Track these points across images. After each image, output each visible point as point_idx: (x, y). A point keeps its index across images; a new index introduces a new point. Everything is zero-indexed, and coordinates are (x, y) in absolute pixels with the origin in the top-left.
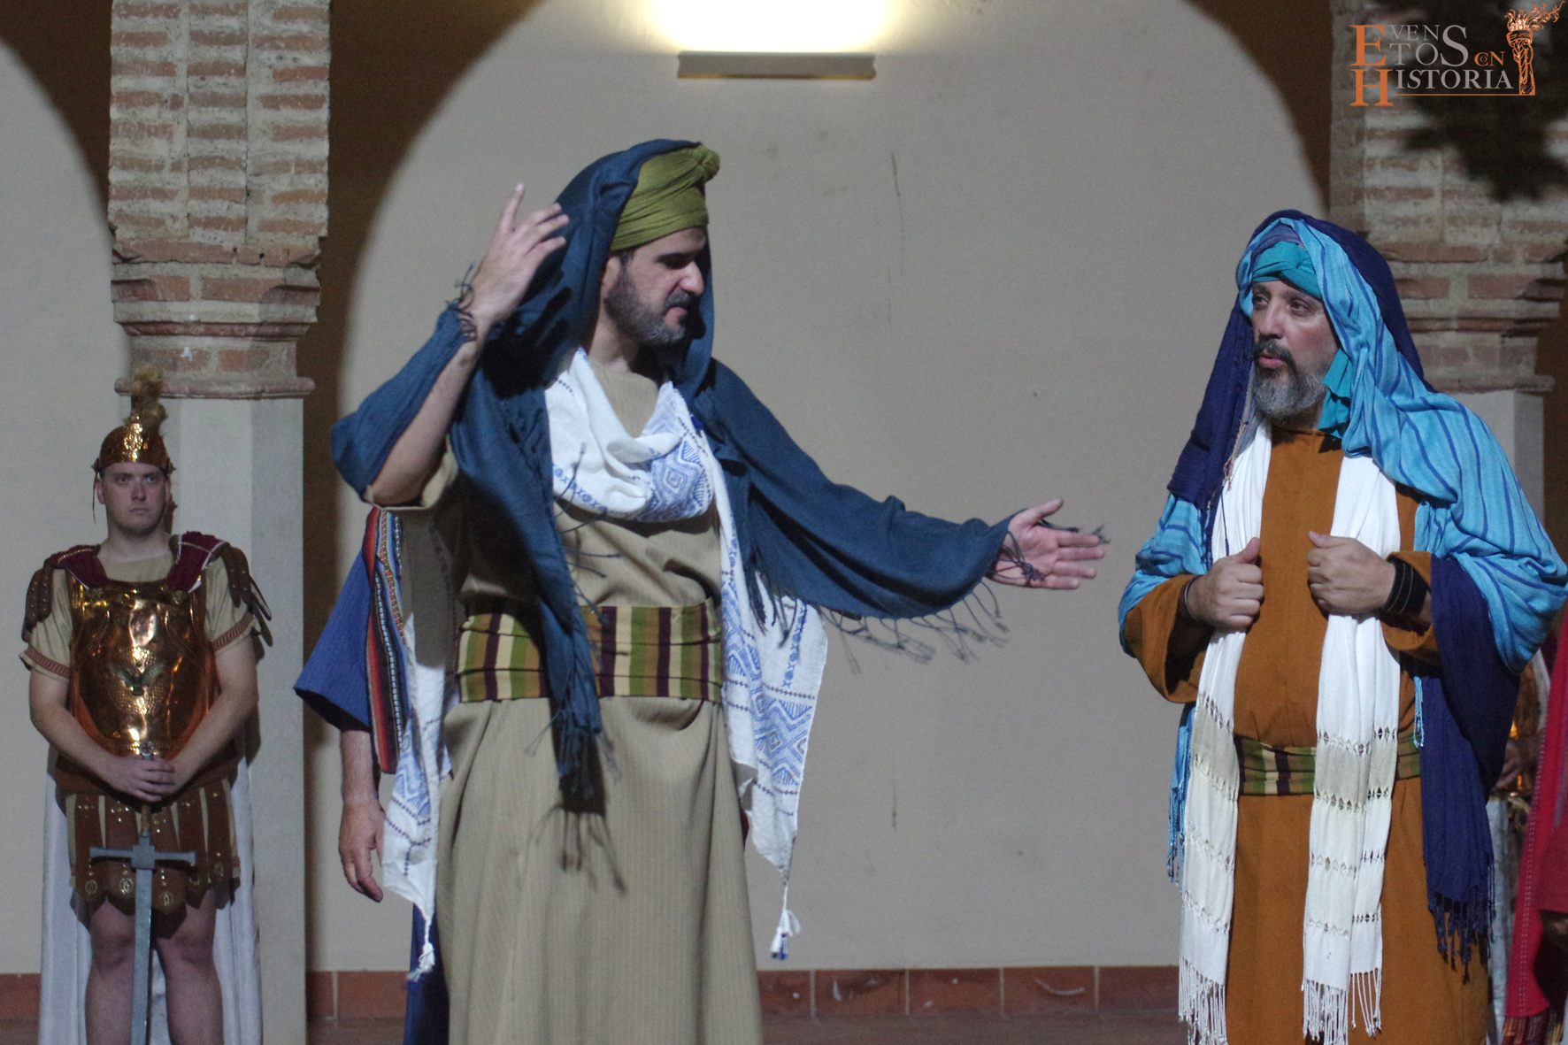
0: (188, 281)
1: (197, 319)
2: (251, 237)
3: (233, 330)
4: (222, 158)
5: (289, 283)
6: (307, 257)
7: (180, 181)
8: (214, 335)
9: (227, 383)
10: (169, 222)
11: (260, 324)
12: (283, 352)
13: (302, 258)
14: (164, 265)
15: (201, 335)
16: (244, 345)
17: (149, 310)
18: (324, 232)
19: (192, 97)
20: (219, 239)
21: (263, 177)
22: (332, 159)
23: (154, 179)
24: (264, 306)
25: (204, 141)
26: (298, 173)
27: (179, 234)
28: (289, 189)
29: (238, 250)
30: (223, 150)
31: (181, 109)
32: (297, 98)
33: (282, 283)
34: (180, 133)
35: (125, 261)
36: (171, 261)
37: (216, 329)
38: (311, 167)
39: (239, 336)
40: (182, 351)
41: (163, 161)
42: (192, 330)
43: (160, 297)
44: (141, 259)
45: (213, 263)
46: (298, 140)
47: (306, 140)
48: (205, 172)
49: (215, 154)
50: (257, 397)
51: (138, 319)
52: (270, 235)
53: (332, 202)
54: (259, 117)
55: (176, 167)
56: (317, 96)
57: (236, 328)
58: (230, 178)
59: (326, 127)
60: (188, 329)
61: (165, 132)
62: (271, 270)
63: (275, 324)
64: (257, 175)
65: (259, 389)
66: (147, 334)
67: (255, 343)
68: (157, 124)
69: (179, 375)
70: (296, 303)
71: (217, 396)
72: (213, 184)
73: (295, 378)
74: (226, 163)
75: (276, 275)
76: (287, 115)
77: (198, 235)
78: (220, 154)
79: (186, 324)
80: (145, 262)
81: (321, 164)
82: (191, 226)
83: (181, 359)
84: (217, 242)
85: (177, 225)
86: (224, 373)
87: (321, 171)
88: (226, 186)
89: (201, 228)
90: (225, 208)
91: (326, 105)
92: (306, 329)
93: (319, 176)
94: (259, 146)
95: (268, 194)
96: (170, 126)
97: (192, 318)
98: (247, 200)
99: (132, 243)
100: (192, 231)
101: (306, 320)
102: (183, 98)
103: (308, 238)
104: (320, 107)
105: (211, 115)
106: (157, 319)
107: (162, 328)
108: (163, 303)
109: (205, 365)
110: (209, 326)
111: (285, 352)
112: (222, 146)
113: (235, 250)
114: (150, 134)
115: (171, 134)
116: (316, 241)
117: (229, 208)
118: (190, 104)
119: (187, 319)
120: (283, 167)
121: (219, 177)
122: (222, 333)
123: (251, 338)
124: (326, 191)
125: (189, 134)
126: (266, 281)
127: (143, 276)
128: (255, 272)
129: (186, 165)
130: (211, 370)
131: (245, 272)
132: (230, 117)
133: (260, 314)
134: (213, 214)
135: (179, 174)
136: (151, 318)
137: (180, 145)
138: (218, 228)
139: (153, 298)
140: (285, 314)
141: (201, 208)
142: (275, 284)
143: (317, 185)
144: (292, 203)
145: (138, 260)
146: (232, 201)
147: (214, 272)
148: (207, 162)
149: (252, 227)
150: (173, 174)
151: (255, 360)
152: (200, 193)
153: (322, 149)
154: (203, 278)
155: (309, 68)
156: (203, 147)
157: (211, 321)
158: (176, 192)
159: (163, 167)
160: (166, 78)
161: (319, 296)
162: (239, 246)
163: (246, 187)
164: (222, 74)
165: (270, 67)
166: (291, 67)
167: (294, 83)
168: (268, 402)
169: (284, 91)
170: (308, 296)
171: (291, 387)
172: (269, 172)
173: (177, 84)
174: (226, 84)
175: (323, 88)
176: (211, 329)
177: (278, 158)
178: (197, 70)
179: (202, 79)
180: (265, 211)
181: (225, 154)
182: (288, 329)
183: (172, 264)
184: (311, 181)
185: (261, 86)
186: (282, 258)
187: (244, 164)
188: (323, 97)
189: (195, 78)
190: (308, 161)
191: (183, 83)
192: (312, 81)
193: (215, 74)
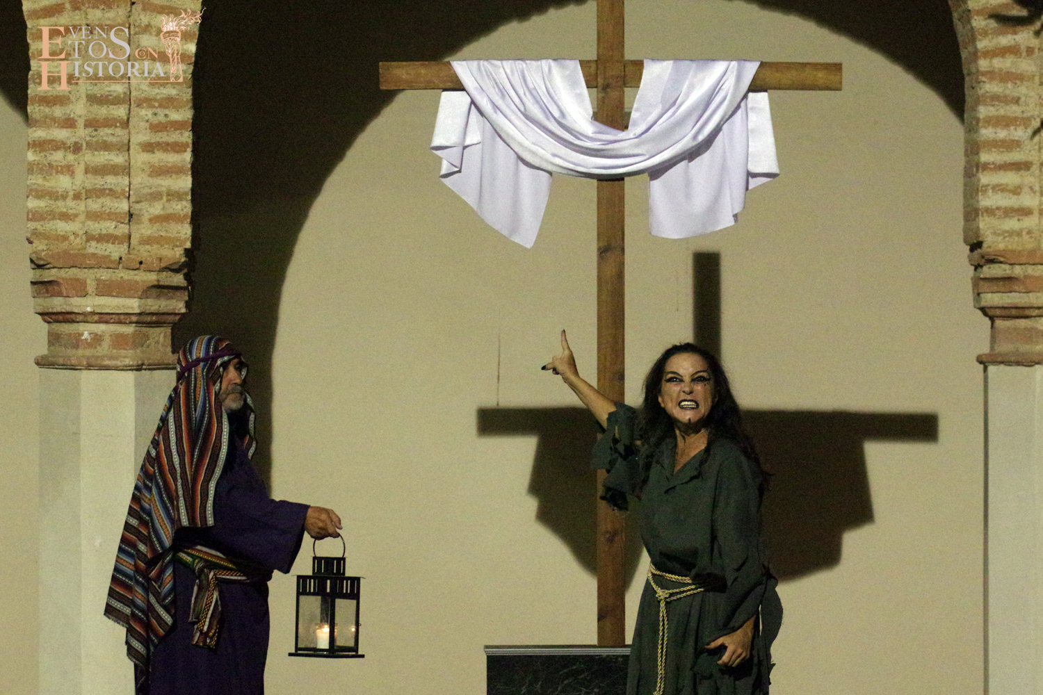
0: (85, 281)
1: (92, 310)
2: (134, 249)
3: (120, 318)
4: (111, 190)
5: (161, 283)
6: (174, 264)
7: (81, 207)
8: (107, 322)
9: (116, 358)
10: (72, 238)
11: (140, 314)
12: (161, 337)
13: (171, 265)
14: (67, 270)
15: (96, 322)
16: (129, 330)
17: (57, 304)
18: (188, 245)
19: (87, 143)
20: (109, 250)
21: (142, 204)
22: (193, 190)
23: (60, 206)
24: (143, 301)
25: (96, 177)
26: (168, 201)
27: (80, 247)
28: (162, 213)
29: (123, 259)
30: (111, 184)
31: (80, 154)
32: (168, 144)
33: (156, 283)
34: (80, 170)
35: (40, 267)
36: (73, 267)
37: (108, 317)
38: (178, 196)
39: (125, 323)
40: (82, 334)
41: (67, 192)
42: (89, 319)
43: (65, 294)
44: (50, 265)
45: (103, 268)
46: (168, 176)
47: (174, 176)
48: (98, 200)
49: (105, 187)
50: (139, 368)
51: (51, 310)
52: (148, 247)
53: (196, 220)
54: (140, 159)
55: (77, 197)
56: (182, 143)
57: (122, 317)
58: (116, 205)
59: (189, 166)
60: (86, 317)
61: (69, 170)
62: (148, 274)
63: (153, 314)
64: (138, 202)
65: (140, 362)
66: (57, 322)
67: (138, 328)
68: (63, 164)
69: (80, 352)
70: (172, 298)
71: (107, 368)
72: (104, 209)
73: (170, 354)
74: (112, 193)
75: (152, 278)
76: (160, 157)
77: (93, 247)
78: (109, 187)
79: (84, 314)
80: (54, 268)
81: (186, 194)
82: (88, 241)
83: (81, 340)
84: (107, 253)
85: (78, 240)
86: (115, 351)
87: (186, 199)
88: (113, 210)
89: (95, 242)
90: (113, 226)
91: (189, 150)
92: (177, 318)
93: (184, 203)
94: (140, 180)
95: (146, 217)
96: (72, 166)
97: (89, 309)
98: (129, 220)
99: (43, 254)
100: (88, 244)
101: (177, 311)
102: (82, 144)
103: (176, 249)
104: (185, 151)
105: (103, 158)
106: (63, 311)
107: (67, 317)
108: (67, 298)
109: (100, 345)
110: (102, 316)
111: (162, 335)
112: (111, 180)
113: (121, 258)
114: (57, 172)
115: (73, 172)
116: (182, 252)
117: (115, 227)
118: (86, 149)
119: (84, 311)
120: (155, 196)
121: (109, 204)
122: (112, 321)
123: (134, 325)
124: (190, 214)
125: (87, 171)
126: (144, 282)
127: (52, 279)
128: (136, 275)
129: (84, 195)
130: (104, 348)
131: (129, 276)
132: (118, 159)
133: (139, 306)
134: (104, 232)
135: (79, 202)
136: (59, 310)
137: (81, 180)
138: (108, 242)
139: (60, 294)
140: (160, 307)
141: (96, 227)
142: (151, 284)
143: (182, 210)
144: (164, 224)
145: (48, 266)
146: (118, 222)
147: (105, 275)
148: (97, 193)
149: (134, 241)
150: (74, 202)
151: (138, 342)
152: (94, 216)
153: (186, 182)
154: (98, 281)
155: (176, 122)
156: (96, 182)
157: (103, 312)
158: (76, 216)
159: (66, 197)
160: (69, 130)
161: (186, 294)
162: (123, 256)
163: (129, 211)
164: (109, 126)
165: (147, 121)
166: (163, 121)
167: (165, 133)
168: (148, 372)
169: (158, 139)
170: (178, 294)
171: (166, 362)
172: (146, 200)
173: (77, 134)
174: (113, 135)
175: (187, 137)
176: (104, 318)
177: (153, 190)
178: (92, 124)
179: (96, 130)
180: (144, 229)
181: (112, 186)
182: (163, 318)
183: (73, 269)
184: (179, 207)
185: (140, 136)
186: (156, 265)
187: (127, 195)
188: (187, 144)
189: (90, 130)
190: (176, 192)
191: (82, 133)
192: (178, 132)
193: (105, 127)
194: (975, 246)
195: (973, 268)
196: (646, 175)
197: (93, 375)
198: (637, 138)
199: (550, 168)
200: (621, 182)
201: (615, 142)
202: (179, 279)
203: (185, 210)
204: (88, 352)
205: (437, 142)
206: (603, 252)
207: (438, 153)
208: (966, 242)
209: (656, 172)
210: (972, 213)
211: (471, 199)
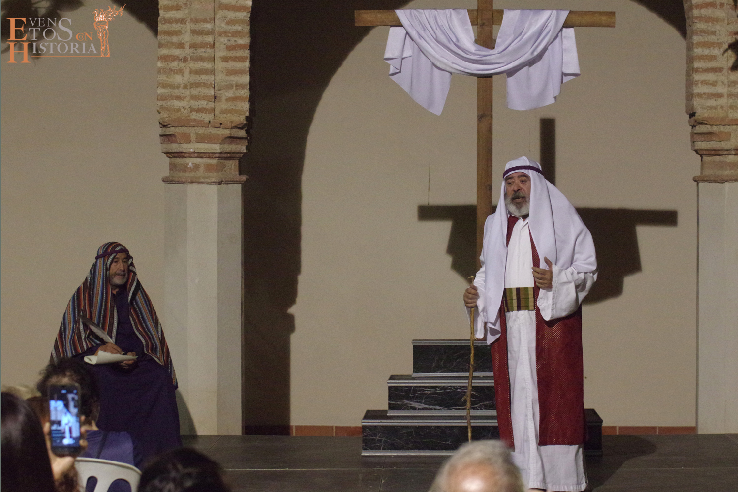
0: (190, 135)
1: (194, 151)
2: (217, 116)
3: (209, 155)
4: (204, 83)
5: (232, 135)
6: (239, 124)
7: (187, 93)
8: (202, 157)
9: (207, 178)
10: (182, 110)
11: (221, 153)
12: (233, 165)
13: (238, 125)
14: (180, 128)
15: (196, 158)
16: (214, 162)
17: (174, 147)
18: (248, 114)
19: (191, 57)
20: (203, 117)
21: (222, 91)
22: (250, 83)
23: (176, 92)
24: (222, 145)
25: (196, 76)
26: (236, 89)
27: (187, 115)
28: (233, 96)
30: (204, 80)
31: (187, 62)
32: (236, 57)
33: (229, 135)
34: (187, 73)
35: (164, 126)
37: (201, 155)
38: (242, 86)
39: (212, 158)
40: (188, 164)
41: (180, 85)
42: (192, 155)
43: (178, 142)
44: (170, 126)
45: (200, 127)
46: (236, 75)
47: (240, 75)
48: (197, 89)
49: (201, 81)
50: (220, 183)
51: (170, 151)
52: (225, 115)
53: (252, 100)
54: (220, 65)
55: (185, 87)
56: (244, 56)
57: (211, 154)
58: (207, 92)
59: (248, 69)
60: (190, 155)
61: (181, 72)
62: (225, 130)
63: (228, 153)
64: (219, 90)
65: (220, 180)
66: (175, 157)
67: (219, 161)
68: (177, 69)
69: (187, 174)
70: (238, 144)
71: (202, 183)
72: (200, 94)
73: (238, 175)
74: (205, 85)
75: (227, 132)
76: (232, 65)
77: (194, 116)
79: (190, 153)
80: (172, 127)
81: (247, 85)
82: (191, 112)
83: (188, 168)
84: (202, 119)
85: (186, 111)
86: (206, 174)
87: (246, 88)
88: (205, 94)
89: (195, 112)
91: (248, 60)
92: (242, 155)
93: (245, 90)
94: (220, 77)
95: (224, 98)
96: (182, 69)
97: (192, 150)
98: (215, 100)
99: (166, 119)
100: (192, 114)
101: (241, 151)
102: (188, 58)
103: (241, 116)
104: (246, 61)
105: (200, 65)
106: (178, 151)
107: (180, 155)
108: (180, 144)
109: (198, 170)
111: (233, 164)
112: (204, 78)
113: (210, 122)
114: (174, 73)
115: (183, 73)
116: (244, 118)
117: (207, 104)
118: (190, 60)
119: (189, 151)
120: (229, 87)
121: (203, 91)
122: (205, 157)
123: (217, 159)
124: (249, 97)
125: (191, 72)
126: (223, 135)
127: (171, 133)
128: (218, 131)
129: (189, 86)
130: (201, 172)
131: (214, 131)
132: (208, 65)
133: (220, 148)
134: (200, 107)
135: (186, 90)
136: (175, 151)
137: (187, 78)
138: (202, 112)
139: (176, 142)
140: (232, 149)
141: (196, 104)
142: (227, 136)
143: (244, 94)
144: (234, 102)
145: (169, 126)
146: (208, 101)
147: (201, 131)
148: (197, 85)
149: (217, 112)
150: (184, 90)
151: (220, 168)
152: (194, 98)
153: (246, 79)
154: (196, 133)
155: (241, 45)
156: (196, 78)
157: (200, 151)
158: (185, 98)
159: (180, 87)
160: (181, 49)
161: (247, 141)
162: (211, 120)
163: (215, 95)
164: (204, 47)
165: (225, 44)
166: (234, 44)
167: (235, 51)
168: (225, 185)
169: (231, 55)
170: (243, 141)
171: (235, 180)
172: (224, 89)
173: (186, 52)
174: (205, 52)
175: (247, 53)
176: (200, 155)
177: (228, 83)
178: (194, 46)
179: (196, 50)
180: (222, 105)
181: (205, 81)
182: (234, 155)
183: (184, 127)
184: (242, 93)
185: (221, 53)
186: (229, 125)
187: (213, 86)
188: (247, 57)
189: (193, 49)
190: (241, 84)
191: (188, 51)
192: (242, 50)
193: (201, 47)
194: (692, 115)
195: (691, 127)
196: (505, 74)
197: (195, 186)
198: (500, 53)
199: (451, 70)
200: (490, 78)
201: (487, 55)
202: (242, 133)
203: (246, 94)
204: (192, 174)
205: (387, 55)
206: (481, 117)
207: (387, 61)
208: (687, 112)
209: (511, 73)
210: (690, 96)
211: (406, 87)
